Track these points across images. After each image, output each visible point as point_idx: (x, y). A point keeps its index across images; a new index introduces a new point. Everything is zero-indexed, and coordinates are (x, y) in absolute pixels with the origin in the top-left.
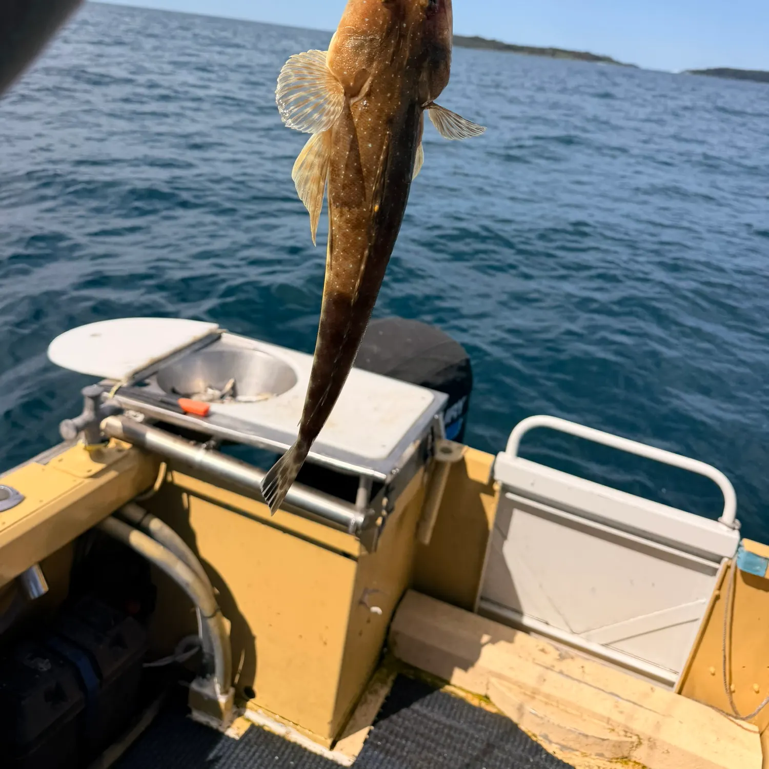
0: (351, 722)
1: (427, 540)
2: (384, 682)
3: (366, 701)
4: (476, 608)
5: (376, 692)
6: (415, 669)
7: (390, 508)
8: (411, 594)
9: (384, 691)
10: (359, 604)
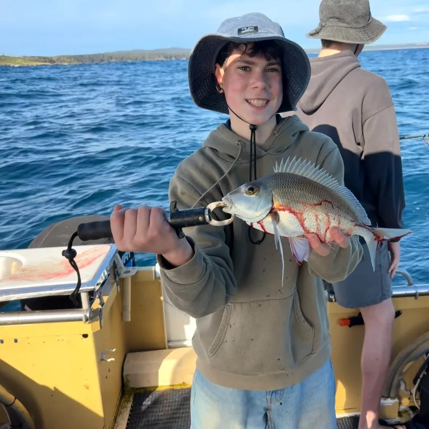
0: (116, 425)
1: (129, 318)
2: (128, 401)
3: (121, 413)
4: (167, 346)
5: (125, 407)
6: (143, 388)
7: (102, 303)
8: (130, 355)
9: (129, 405)
10: (101, 360)
